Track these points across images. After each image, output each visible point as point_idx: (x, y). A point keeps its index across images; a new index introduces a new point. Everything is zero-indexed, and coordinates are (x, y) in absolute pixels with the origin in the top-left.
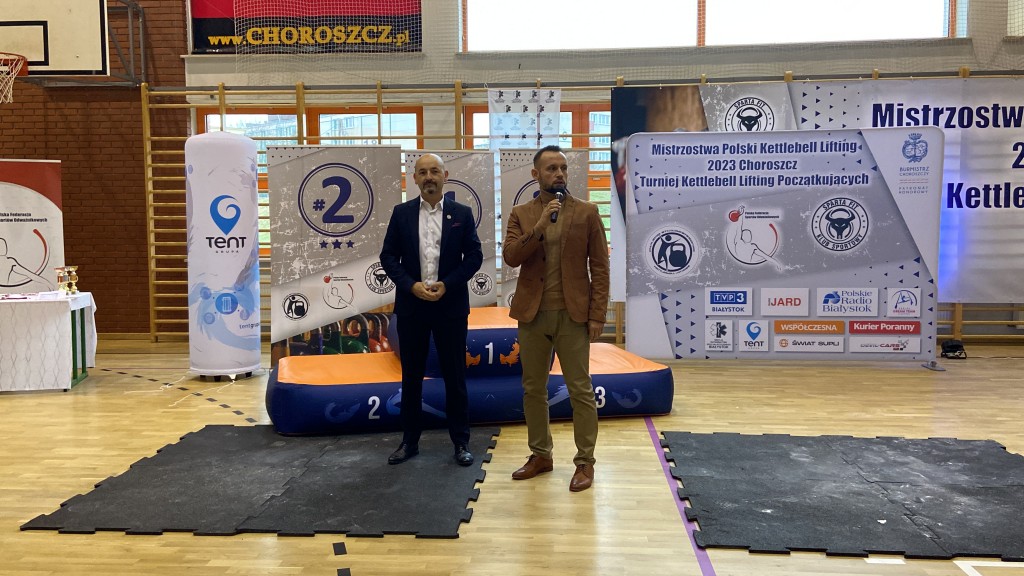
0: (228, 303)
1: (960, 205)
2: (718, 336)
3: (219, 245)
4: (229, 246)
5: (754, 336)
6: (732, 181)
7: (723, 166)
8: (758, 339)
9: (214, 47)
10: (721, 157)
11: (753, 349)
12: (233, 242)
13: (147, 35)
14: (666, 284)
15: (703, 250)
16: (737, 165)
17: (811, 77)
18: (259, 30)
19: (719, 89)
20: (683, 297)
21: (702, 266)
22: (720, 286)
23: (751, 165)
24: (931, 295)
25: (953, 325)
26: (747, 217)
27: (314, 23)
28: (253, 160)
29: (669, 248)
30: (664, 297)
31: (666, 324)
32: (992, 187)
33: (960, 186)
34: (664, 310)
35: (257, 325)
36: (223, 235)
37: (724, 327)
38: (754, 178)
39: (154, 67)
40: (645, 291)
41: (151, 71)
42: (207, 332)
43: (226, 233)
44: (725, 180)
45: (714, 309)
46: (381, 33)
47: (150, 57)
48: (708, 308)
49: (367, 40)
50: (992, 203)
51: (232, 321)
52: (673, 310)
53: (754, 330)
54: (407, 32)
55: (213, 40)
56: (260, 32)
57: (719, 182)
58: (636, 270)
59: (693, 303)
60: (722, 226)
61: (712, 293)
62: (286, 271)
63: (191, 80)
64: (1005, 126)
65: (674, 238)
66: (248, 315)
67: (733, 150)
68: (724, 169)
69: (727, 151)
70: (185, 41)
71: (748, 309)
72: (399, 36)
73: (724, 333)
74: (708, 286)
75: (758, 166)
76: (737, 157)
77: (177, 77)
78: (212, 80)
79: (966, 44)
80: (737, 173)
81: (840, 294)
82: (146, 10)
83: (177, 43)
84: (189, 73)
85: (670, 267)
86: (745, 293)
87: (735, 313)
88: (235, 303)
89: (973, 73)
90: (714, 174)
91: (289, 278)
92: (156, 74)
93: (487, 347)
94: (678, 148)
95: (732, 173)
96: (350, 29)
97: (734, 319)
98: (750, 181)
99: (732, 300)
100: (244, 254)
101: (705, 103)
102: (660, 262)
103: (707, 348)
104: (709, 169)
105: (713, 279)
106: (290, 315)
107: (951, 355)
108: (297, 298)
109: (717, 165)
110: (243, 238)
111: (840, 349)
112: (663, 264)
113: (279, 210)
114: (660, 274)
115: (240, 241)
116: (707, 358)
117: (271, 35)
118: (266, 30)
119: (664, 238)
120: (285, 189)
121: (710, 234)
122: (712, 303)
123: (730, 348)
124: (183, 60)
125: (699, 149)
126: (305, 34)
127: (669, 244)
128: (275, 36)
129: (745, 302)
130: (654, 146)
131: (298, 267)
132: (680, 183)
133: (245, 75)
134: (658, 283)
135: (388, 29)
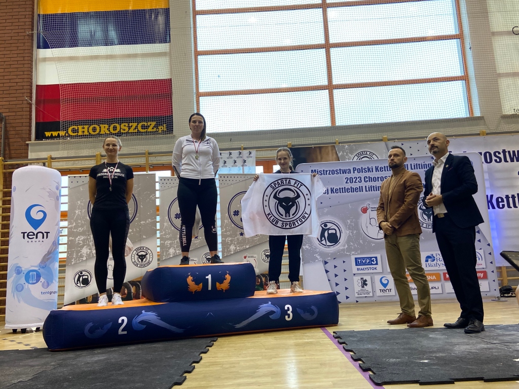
0: (34, 276)
1: (494, 208)
2: (363, 287)
3: (30, 237)
4: (37, 238)
5: (385, 285)
6: (361, 189)
7: (354, 180)
8: (388, 287)
9: (48, 138)
10: (352, 175)
11: (385, 294)
12: (40, 235)
13: (6, 131)
14: (327, 255)
15: (348, 232)
16: (363, 179)
17: (398, 139)
18: (76, 127)
19: (346, 146)
20: (338, 262)
21: (348, 242)
22: (361, 253)
23: (371, 179)
24: (490, 254)
25: (502, 280)
26: (372, 210)
27: (109, 122)
28: (58, 183)
29: (326, 232)
30: (326, 263)
31: (329, 280)
32: (510, 196)
33: (492, 196)
34: (327, 272)
35: (55, 293)
36: (33, 230)
37: (366, 281)
38: (374, 187)
39: (10, 150)
40: (314, 260)
41: (7, 152)
42: (18, 298)
43: (36, 230)
44: (356, 189)
45: (358, 269)
46: (149, 126)
47: (7, 144)
48: (355, 268)
49: (141, 130)
50: (512, 205)
51: (36, 289)
52: (332, 272)
53: (385, 282)
54: (165, 125)
55: (48, 134)
56: (77, 129)
57: (353, 190)
58: (307, 247)
59: (344, 266)
60: (357, 217)
61: (356, 259)
62: (77, 255)
63: (31, 155)
64: (511, 162)
65: (329, 225)
66: (48, 285)
67: (359, 171)
68: (355, 182)
69: (356, 172)
70: (30, 134)
71: (379, 267)
72: (160, 127)
73: (366, 285)
74: (353, 254)
75: (375, 179)
76: (363, 175)
77: (23, 155)
78: (44, 155)
79: (481, 119)
80: (363, 184)
81: (435, 256)
82: (7, 118)
83: (24, 136)
84: (31, 152)
85: (328, 244)
86: (376, 258)
87: (371, 271)
88: (38, 277)
89: (487, 134)
90: (349, 186)
91: (79, 260)
92: (10, 154)
93: (207, 277)
94: (327, 171)
95: (361, 185)
96: (131, 124)
97: (372, 275)
98: (371, 188)
99: (369, 262)
100: (47, 243)
101: (340, 154)
102: (321, 241)
103: (356, 295)
104: (346, 183)
105: (356, 250)
106: (79, 285)
107: (506, 295)
108: (84, 273)
109: (351, 180)
110: (47, 233)
111: (440, 291)
112: (324, 242)
113: (74, 215)
114: (322, 248)
115: (45, 234)
116: (357, 302)
117: (83, 130)
118: (80, 127)
119: (323, 225)
120: (79, 202)
121: (351, 222)
122: (356, 265)
123: (371, 294)
124: (28, 145)
125: (339, 171)
126: (104, 128)
127: (326, 229)
128: (86, 130)
129: (377, 264)
130: (312, 171)
131: (85, 252)
132: (330, 191)
133: (66, 151)
134: (322, 254)
135: (153, 124)
